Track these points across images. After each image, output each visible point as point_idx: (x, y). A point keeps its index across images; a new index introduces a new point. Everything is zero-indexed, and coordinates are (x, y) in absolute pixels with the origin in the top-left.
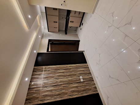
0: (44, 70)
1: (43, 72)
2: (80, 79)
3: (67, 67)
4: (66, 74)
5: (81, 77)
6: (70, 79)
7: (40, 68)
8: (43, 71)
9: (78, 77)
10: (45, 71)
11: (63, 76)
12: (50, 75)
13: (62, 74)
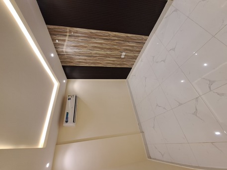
0: (68, 34)
1: (67, 37)
2: (121, 55)
3: (109, 36)
4: (104, 46)
5: (124, 54)
6: (108, 53)
7: (59, 29)
8: (66, 35)
9: (119, 53)
10: (69, 36)
11: (99, 48)
12: (81, 44)
13: (99, 46)
